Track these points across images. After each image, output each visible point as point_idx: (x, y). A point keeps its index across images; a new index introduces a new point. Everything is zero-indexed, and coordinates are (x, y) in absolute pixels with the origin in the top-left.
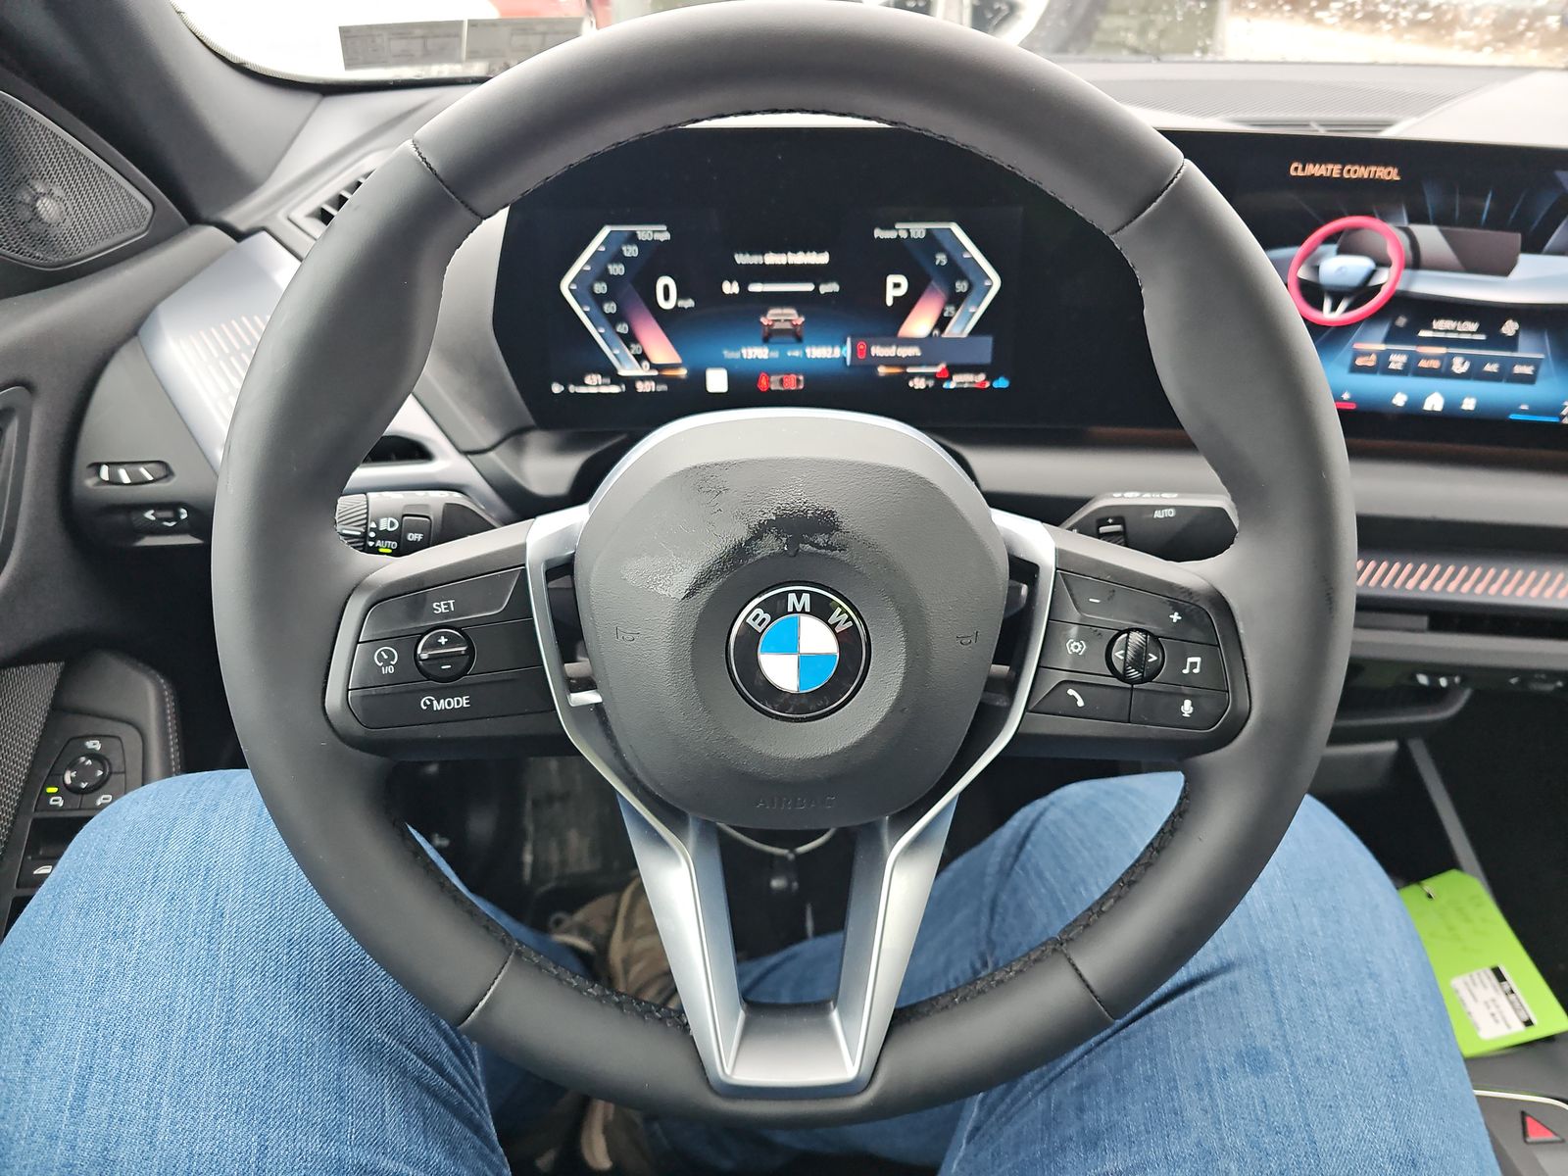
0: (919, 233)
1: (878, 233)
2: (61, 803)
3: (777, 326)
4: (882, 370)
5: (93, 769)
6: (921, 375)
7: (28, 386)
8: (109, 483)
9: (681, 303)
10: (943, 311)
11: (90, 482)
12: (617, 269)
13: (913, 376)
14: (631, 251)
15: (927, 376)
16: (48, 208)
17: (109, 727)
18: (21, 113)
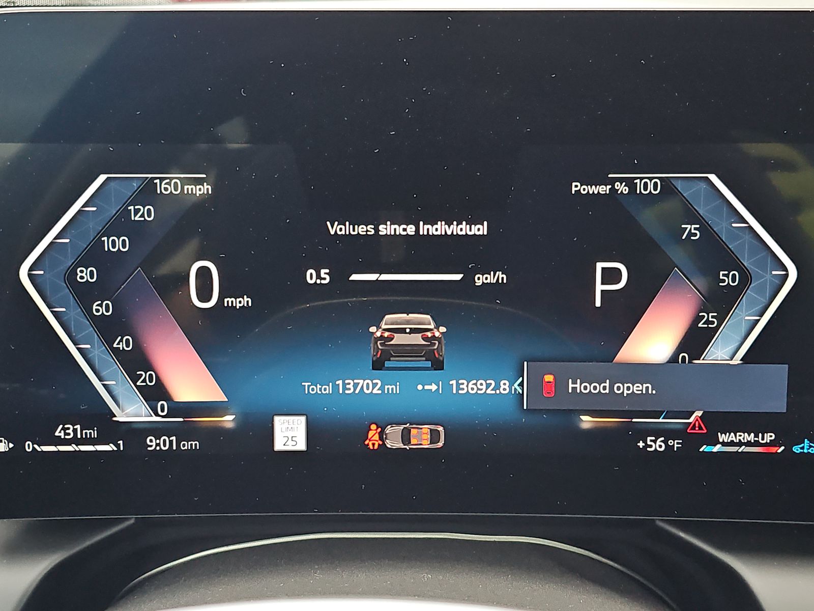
0: (651, 186)
1: (575, 187)
3: (399, 339)
4: (587, 421)
6: (657, 432)
9: (228, 301)
10: (698, 319)
12: (118, 244)
13: (644, 432)
14: (143, 213)
15: (667, 434)
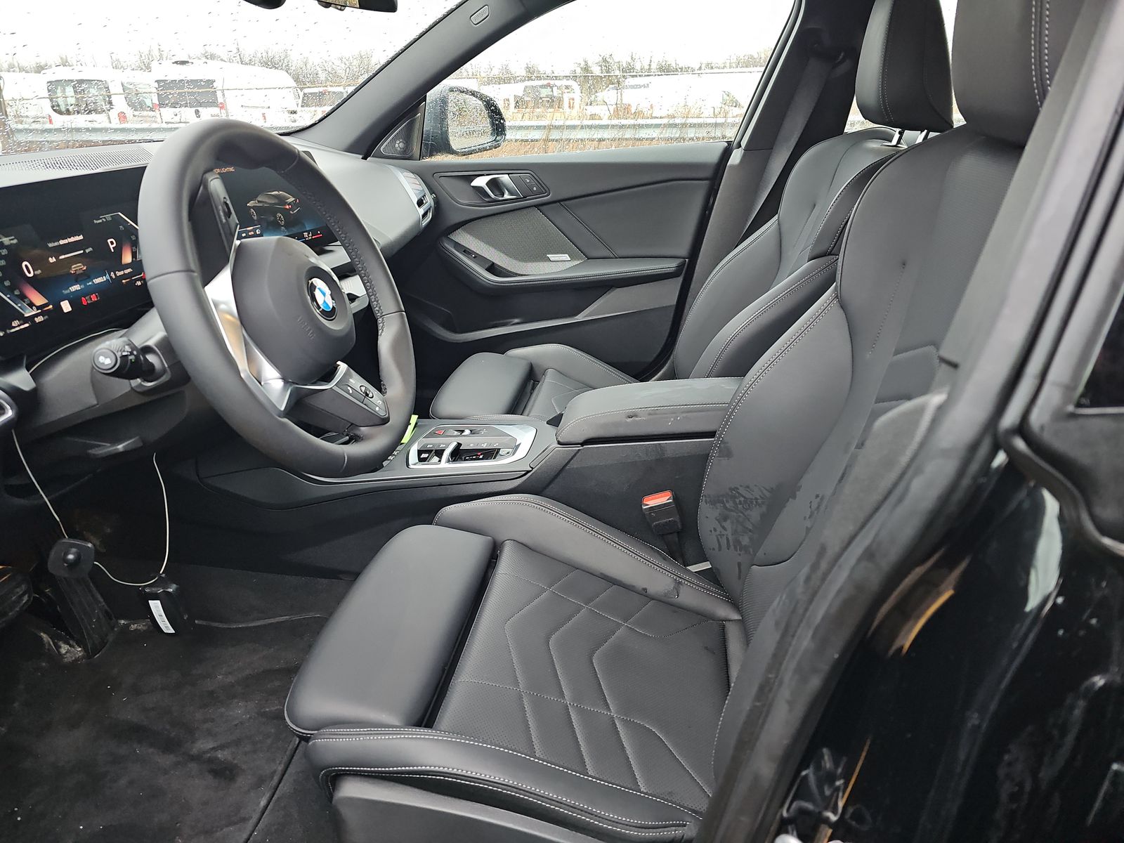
0: (109, 218)
1: (95, 222)
3: (78, 273)
4: (124, 282)
6: (138, 280)
9: (36, 272)
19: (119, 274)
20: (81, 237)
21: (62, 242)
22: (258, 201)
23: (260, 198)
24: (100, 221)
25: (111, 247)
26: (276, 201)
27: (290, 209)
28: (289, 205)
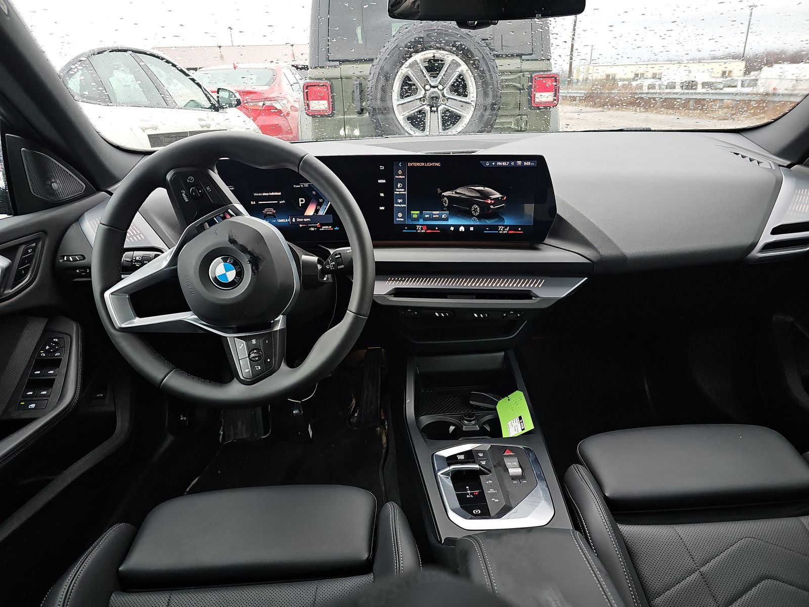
1: (294, 186)
2: (44, 355)
3: (268, 213)
4: (301, 226)
5: (55, 346)
6: (312, 227)
7: (45, 232)
8: (66, 261)
10: (317, 207)
11: (61, 261)
13: (310, 227)
15: (314, 227)
16: (55, 186)
17: (61, 335)
18: (49, 160)
19: (298, 220)
20: (280, 194)
21: (264, 194)
22: (456, 193)
23: (458, 191)
24: (299, 186)
25: (300, 203)
26: (478, 195)
27: (491, 204)
28: (491, 200)
